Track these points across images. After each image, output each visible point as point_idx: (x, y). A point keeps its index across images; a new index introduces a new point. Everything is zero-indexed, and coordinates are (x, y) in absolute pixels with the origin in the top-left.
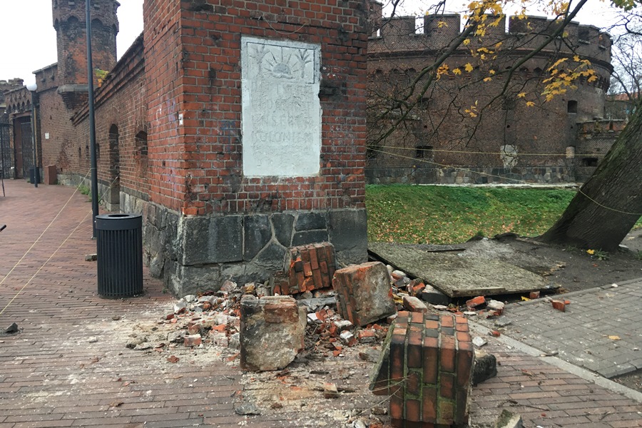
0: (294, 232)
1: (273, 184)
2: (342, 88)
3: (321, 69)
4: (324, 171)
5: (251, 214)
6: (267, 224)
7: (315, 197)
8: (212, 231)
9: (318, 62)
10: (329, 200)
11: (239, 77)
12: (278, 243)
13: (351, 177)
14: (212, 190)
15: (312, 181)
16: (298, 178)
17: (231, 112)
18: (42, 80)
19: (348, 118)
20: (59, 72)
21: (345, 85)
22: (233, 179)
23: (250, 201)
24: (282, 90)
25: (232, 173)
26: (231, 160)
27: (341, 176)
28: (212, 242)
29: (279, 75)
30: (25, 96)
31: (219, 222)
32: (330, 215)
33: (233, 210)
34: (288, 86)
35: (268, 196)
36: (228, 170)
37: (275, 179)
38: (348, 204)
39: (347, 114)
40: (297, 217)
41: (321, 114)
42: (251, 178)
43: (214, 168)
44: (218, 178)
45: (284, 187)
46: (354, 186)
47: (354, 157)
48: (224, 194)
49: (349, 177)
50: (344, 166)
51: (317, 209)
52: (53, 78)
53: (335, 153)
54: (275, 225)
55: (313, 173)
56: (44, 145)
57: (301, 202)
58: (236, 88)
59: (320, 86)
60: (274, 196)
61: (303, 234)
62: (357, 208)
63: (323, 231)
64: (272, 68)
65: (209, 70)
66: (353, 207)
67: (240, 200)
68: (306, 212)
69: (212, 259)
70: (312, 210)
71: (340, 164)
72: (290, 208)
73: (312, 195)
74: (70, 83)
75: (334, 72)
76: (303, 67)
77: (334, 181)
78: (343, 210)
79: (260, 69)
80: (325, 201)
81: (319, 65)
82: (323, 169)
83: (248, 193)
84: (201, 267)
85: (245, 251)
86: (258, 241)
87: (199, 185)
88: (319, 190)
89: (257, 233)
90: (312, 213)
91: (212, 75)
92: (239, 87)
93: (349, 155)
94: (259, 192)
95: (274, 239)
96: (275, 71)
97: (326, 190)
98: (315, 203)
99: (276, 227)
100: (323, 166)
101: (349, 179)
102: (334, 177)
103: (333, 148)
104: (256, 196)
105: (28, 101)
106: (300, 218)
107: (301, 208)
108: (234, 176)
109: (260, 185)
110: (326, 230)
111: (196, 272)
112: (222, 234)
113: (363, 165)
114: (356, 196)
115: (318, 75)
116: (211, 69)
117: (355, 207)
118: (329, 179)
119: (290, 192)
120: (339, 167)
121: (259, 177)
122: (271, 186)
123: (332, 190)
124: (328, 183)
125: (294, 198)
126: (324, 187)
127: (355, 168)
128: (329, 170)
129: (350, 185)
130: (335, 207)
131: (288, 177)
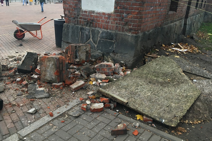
0: (99, 39)
1: (92, 14)
4: (116, 11)
5: (84, 27)
6: (89, 32)
7: (110, 24)
10: (117, 27)
12: (93, 42)
14: (71, 14)
15: (109, 15)
16: (103, 13)
22: (77, 10)
23: (83, 21)
25: (77, 7)
26: (77, 1)
27: (125, 14)
28: (70, 34)
32: (116, 35)
33: (78, 24)
35: (90, 19)
37: (93, 12)
38: (127, 31)
42: (84, 10)
43: (71, 4)
44: (73, 9)
45: (97, 17)
46: (131, 21)
47: (133, 4)
48: (75, 16)
49: (129, 16)
50: (126, 9)
51: (111, 30)
53: (122, 1)
54: (92, 33)
55: (111, 11)
57: (104, 25)
60: (93, 20)
61: (103, 40)
63: (112, 42)
66: (129, 33)
67: (80, 20)
68: (105, 30)
69: (70, 41)
70: (108, 30)
71: (124, 8)
72: (99, 27)
77: (120, 17)
78: (123, 33)
80: (115, 27)
82: (115, 9)
83: (83, 17)
84: (67, 43)
85: (80, 42)
86: (85, 39)
87: (67, 11)
88: (112, 21)
89: (85, 35)
90: (108, 32)
93: (130, 3)
94: (87, 17)
95: (91, 39)
97: (116, 21)
98: (110, 27)
99: (92, 35)
102: (121, 15)
104: (86, 19)
106: (102, 33)
107: (104, 28)
109: (87, 14)
110: (114, 41)
112: (73, 32)
113: (138, 10)
114: (131, 27)
117: (130, 33)
118: (117, 16)
119: (99, 20)
120: (124, 9)
121: (87, 10)
122: (91, 16)
123: (119, 22)
124: (117, 18)
125: (101, 23)
126: (115, 20)
127: (133, 11)
128: (118, 10)
129: (129, 20)
130: (119, 31)
131: (99, 12)
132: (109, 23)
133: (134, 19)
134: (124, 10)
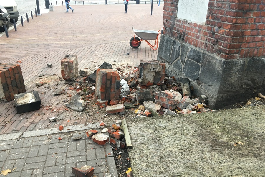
0: (187, 58)
1: (185, 25)
4: (208, 23)
5: (177, 40)
6: (179, 48)
7: (199, 40)
10: (206, 44)
14: (168, 22)
15: (201, 27)
16: (195, 24)
22: (173, 18)
23: (177, 32)
25: (173, 15)
26: (174, 8)
27: (216, 28)
28: (164, 48)
32: (204, 56)
33: (172, 36)
37: (186, 22)
38: (216, 52)
40: (190, 49)
42: (179, 19)
43: (169, 11)
44: (170, 17)
45: (189, 28)
46: (222, 38)
48: (170, 25)
49: (220, 30)
50: (219, 19)
51: (199, 48)
54: (182, 49)
55: (203, 22)
57: (193, 41)
60: (185, 33)
61: (190, 61)
66: (218, 56)
67: (174, 31)
68: (194, 48)
69: (163, 56)
71: (216, 18)
72: (189, 43)
73: (198, 37)
77: (211, 31)
78: (212, 55)
83: (177, 27)
85: (171, 58)
86: (175, 56)
87: (165, 19)
88: (202, 35)
89: (175, 52)
90: (196, 50)
93: (224, 11)
94: (180, 28)
95: (180, 58)
97: (206, 36)
98: (199, 44)
99: (182, 52)
101: (220, 32)
102: (212, 27)
103: (215, 4)
106: (191, 51)
107: (193, 45)
109: (181, 24)
110: (200, 64)
113: (232, 22)
114: (221, 47)
118: (209, 29)
119: (190, 32)
120: (216, 20)
121: (181, 19)
122: (184, 26)
123: (209, 37)
124: (208, 31)
125: (191, 37)
126: (205, 34)
127: (226, 23)
128: (210, 21)
129: (219, 36)
130: (208, 51)
131: (191, 22)
133: (226, 36)
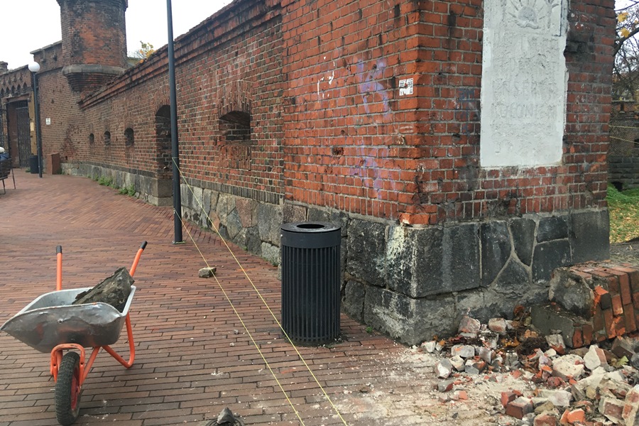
0: (535, 243)
1: (512, 177)
2: (590, 44)
3: (569, 17)
4: (568, 159)
5: (487, 221)
6: (506, 234)
7: (557, 195)
8: (446, 247)
9: (566, 7)
10: (571, 198)
11: (481, 26)
12: (518, 260)
13: (596, 165)
14: (446, 188)
15: (554, 171)
16: (540, 169)
17: (471, 75)
18: (42, 60)
19: (595, 85)
20: (64, 51)
21: (592, 39)
22: (470, 171)
23: (487, 203)
24: (526, 45)
25: (469, 164)
26: (468, 145)
27: (585, 164)
28: (446, 262)
29: (524, 23)
30: (21, 79)
31: (454, 233)
32: (573, 219)
33: (469, 217)
34: (534, 39)
35: (507, 194)
36: (464, 159)
37: (514, 170)
38: (590, 203)
39: (593, 80)
40: (538, 223)
41: (567, 79)
42: (489, 169)
43: (450, 157)
44: (454, 171)
45: (525, 182)
46: (597, 178)
47: (599, 139)
48: (459, 193)
49: (592, 166)
50: (587, 151)
51: (558, 210)
52: (55, 59)
53: (580, 134)
54: (514, 234)
55: (556, 161)
56: (44, 131)
57: (542, 202)
58: (477, 41)
59: (567, 40)
60: (514, 195)
61: (544, 246)
62: (599, 208)
63: (565, 241)
64: (517, 13)
65: (448, 14)
66: (595, 207)
67: (476, 201)
68: (547, 215)
69: (447, 286)
70: (554, 213)
71: (585, 149)
72: (530, 212)
73: (553, 192)
74: (77, 63)
75: (582, 21)
76: (550, 12)
77: (577, 171)
78: (585, 210)
79: (504, 14)
80: (567, 200)
81: (566, 11)
82: (567, 155)
83: (486, 191)
84: (435, 300)
85: (483, 273)
86: (497, 258)
87: (431, 182)
88: (561, 185)
89: (496, 247)
90: (554, 217)
91: (452, 20)
92: (481, 39)
93: (593, 136)
94: (498, 190)
95: (514, 254)
96: (520, 17)
97: (569, 184)
98: (557, 203)
99: (516, 238)
100: (567, 151)
101: (592, 169)
102: (577, 166)
103: (577, 127)
104: (494, 196)
105: (25, 84)
106: (541, 224)
107: (542, 211)
108: (471, 168)
109: (499, 179)
110: (568, 239)
111: (430, 306)
112: (457, 250)
113: (607, 149)
114: (598, 191)
115: (565, 25)
116: (451, 12)
117: (598, 206)
118: (571, 170)
119: (531, 189)
120: (583, 152)
121: (498, 169)
122: (510, 181)
123: (574, 184)
124: (571, 175)
125: (536, 197)
126: (568, 180)
127: (599, 153)
128: (572, 156)
129: (593, 176)
130: (576, 208)
131: (529, 167)
132: (554, 193)
133: (601, 173)
134: (583, 154)
